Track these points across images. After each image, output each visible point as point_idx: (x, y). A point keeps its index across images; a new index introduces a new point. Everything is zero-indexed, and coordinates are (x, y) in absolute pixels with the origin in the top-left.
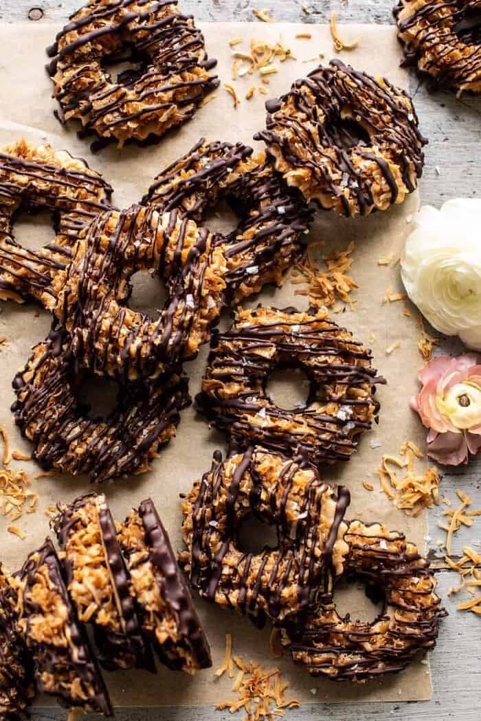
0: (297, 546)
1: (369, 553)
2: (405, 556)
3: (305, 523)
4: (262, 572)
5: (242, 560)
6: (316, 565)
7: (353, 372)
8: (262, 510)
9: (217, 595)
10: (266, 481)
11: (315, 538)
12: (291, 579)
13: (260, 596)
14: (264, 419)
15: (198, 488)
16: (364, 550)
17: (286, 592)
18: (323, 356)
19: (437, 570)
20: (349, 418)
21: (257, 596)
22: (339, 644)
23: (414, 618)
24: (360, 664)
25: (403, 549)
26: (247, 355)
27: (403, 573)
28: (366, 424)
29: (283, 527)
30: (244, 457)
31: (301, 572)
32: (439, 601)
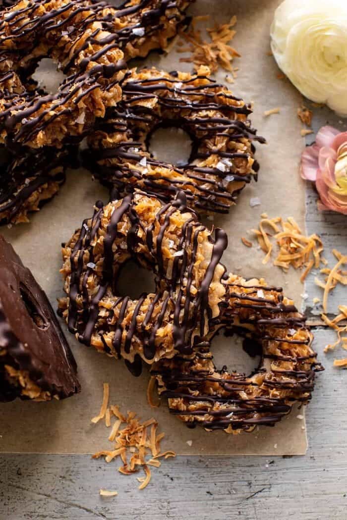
0: (173, 285)
1: (247, 302)
2: (283, 306)
3: (181, 261)
4: (138, 312)
5: (119, 302)
6: (192, 304)
7: (233, 125)
8: (139, 250)
9: (93, 338)
10: (144, 220)
11: (191, 277)
12: (166, 319)
13: (134, 336)
14: (144, 168)
15: (78, 234)
16: (242, 298)
17: (161, 332)
18: (204, 111)
19: (313, 327)
20: (228, 171)
21: (132, 337)
22: (215, 393)
23: (290, 367)
24: (235, 413)
25: (280, 299)
26: (130, 108)
27: (280, 322)
28: (246, 178)
29: (159, 268)
30: (123, 201)
31: (177, 311)
32: (315, 356)
